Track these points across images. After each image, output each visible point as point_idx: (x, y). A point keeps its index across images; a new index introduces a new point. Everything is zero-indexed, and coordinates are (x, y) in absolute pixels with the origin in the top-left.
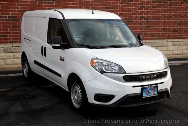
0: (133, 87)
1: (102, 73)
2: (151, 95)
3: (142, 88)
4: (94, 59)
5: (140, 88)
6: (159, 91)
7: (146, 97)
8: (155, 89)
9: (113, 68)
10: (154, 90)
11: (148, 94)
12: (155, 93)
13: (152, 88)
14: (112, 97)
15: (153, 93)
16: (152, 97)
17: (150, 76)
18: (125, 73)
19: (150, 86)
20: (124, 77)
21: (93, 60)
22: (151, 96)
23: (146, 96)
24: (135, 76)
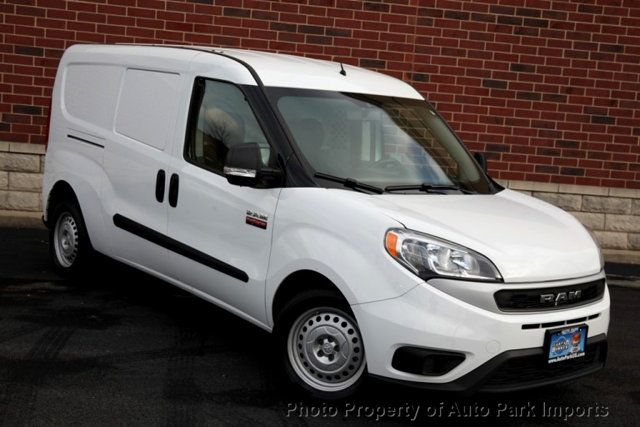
0: (525, 327)
1: (426, 280)
2: (569, 355)
3: (547, 333)
4: (397, 230)
5: (542, 331)
6: (589, 342)
7: (555, 360)
8: (579, 337)
9: (456, 261)
10: (576, 339)
12: (579, 348)
13: (573, 330)
14: (457, 358)
15: (573, 350)
16: (570, 359)
17: (568, 294)
18: (501, 281)
19: (566, 325)
20: (498, 295)
21: (392, 232)
23: (557, 358)
24: (529, 294)
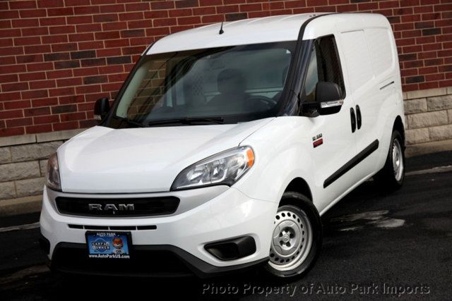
2: (111, 254)
3: (87, 233)
5: (84, 231)
7: (96, 256)
8: (121, 241)
10: (118, 243)
11: (103, 250)
12: (123, 251)
13: (110, 235)
15: (116, 251)
16: (113, 259)
17: (117, 206)
19: (109, 230)
22: (111, 257)
23: (98, 255)
